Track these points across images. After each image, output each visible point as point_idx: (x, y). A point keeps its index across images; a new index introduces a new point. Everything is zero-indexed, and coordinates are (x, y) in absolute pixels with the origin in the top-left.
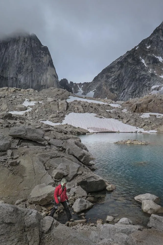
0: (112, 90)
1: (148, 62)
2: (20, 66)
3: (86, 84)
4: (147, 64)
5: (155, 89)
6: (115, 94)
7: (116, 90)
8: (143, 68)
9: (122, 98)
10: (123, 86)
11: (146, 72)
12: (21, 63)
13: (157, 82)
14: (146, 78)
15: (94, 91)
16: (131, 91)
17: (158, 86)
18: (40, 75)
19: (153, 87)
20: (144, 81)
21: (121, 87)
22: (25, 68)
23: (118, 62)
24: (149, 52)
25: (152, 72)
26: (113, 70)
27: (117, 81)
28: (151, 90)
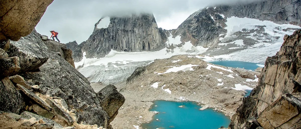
0: (193, 36)
1: (215, 18)
2: (134, 22)
3: (174, 30)
4: (215, 20)
5: (221, 36)
6: (196, 39)
7: (197, 36)
8: (212, 22)
9: (201, 42)
10: (201, 34)
11: (215, 25)
12: (135, 21)
13: (222, 32)
14: (216, 29)
15: (181, 36)
16: (207, 38)
17: (223, 34)
18: (148, 28)
19: (220, 35)
20: (214, 31)
21: (199, 35)
22: (138, 24)
23: (195, 17)
24: (216, 11)
25: (219, 25)
26: (192, 22)
27: (196, 31)
28: (219, 37)
